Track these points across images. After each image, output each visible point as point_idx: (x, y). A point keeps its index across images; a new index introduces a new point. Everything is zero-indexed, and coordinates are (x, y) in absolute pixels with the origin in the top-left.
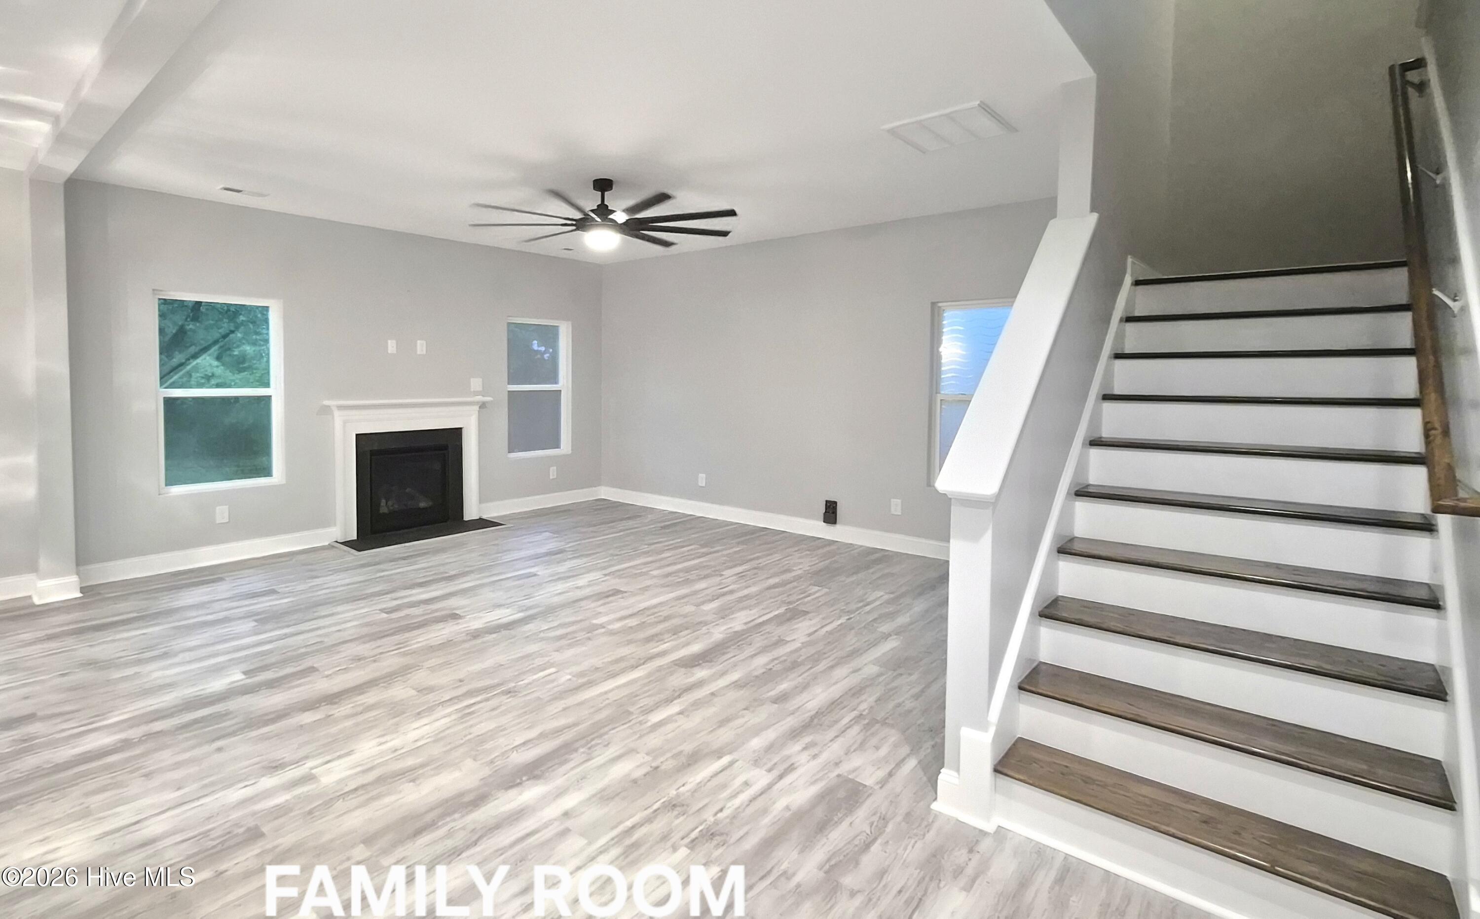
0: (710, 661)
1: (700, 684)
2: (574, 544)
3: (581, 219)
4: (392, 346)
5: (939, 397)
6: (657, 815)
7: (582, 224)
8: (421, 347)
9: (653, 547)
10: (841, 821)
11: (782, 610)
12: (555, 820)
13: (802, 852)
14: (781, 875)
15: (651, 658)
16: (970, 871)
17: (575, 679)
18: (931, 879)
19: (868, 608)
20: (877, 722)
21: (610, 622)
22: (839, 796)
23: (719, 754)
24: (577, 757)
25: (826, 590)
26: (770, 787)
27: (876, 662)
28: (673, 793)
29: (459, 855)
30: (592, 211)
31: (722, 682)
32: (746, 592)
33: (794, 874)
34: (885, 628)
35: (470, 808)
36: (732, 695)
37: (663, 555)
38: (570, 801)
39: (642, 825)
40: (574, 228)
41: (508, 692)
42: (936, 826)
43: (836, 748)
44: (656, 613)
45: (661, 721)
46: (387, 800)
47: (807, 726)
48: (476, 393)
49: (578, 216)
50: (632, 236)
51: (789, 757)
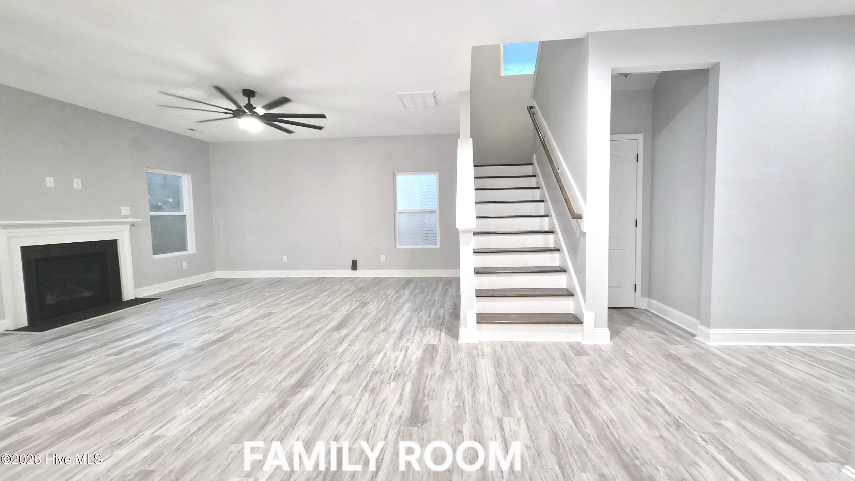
0: (344, 326)
1: (348, 335)
2: (222, 299)
3: (236, 110)
4: (50, 182)
5: (397, 211)
6: (372, 378)
7: (237, 113)
8: (77, 184)
9: (271, 293)
10: (436, 356)
11: (358, 303)
12: (330, 395)
13: (432, 367)
14: (431, 376)
15: (317, 332)
16: (480, 353)
17: (285, 349)
18: (473, 359)
19: (390, 296)
20: (423, 327)
21: (281, 324)
22: (430, 350)
23: (378, 352)
24: (318, 374)
25: (369, 294)
26: (405, 355)
27: (407, 311)
28: (372, 369)
29: (296, 425)
30: (244, 106)
31: (356, 332)
32: (336, 301)
33: (435, 374)
34: (402, 301)
35: (282, 409)
36: (365, 335)
37: (282, 295)
38: (331, 387)
39: (370, 383)
40: (232, 115)
41: (252, 364)
42: (463, 347)
43: (417, 339)
44: (302, 316)
45: (343, 351)
46: (227, 425)
47: (401, 335)
48: (127, 217)
49: (234, 108)
50: (267, 124)
51: (403, 346)
